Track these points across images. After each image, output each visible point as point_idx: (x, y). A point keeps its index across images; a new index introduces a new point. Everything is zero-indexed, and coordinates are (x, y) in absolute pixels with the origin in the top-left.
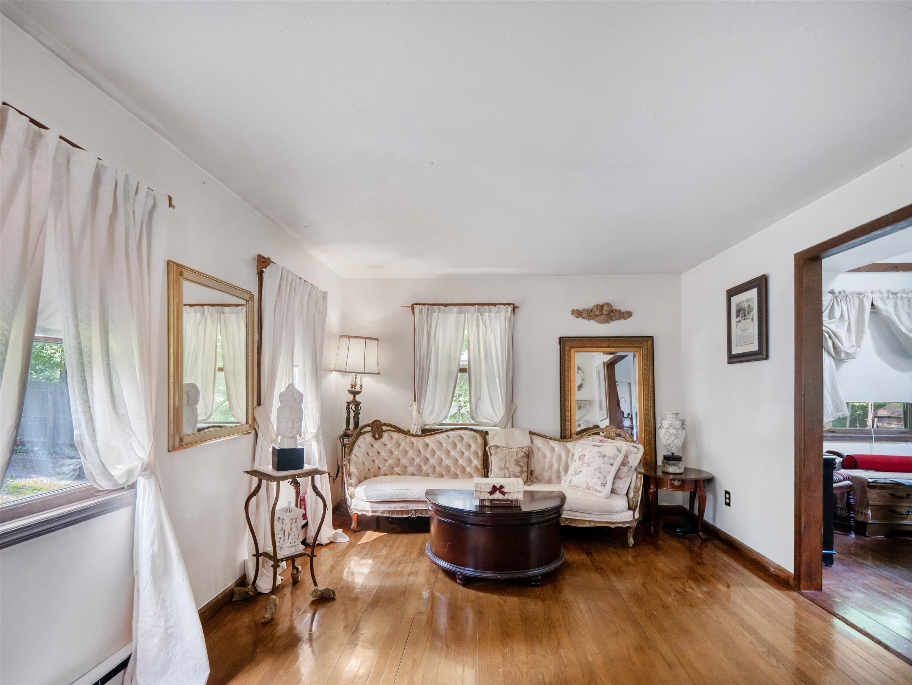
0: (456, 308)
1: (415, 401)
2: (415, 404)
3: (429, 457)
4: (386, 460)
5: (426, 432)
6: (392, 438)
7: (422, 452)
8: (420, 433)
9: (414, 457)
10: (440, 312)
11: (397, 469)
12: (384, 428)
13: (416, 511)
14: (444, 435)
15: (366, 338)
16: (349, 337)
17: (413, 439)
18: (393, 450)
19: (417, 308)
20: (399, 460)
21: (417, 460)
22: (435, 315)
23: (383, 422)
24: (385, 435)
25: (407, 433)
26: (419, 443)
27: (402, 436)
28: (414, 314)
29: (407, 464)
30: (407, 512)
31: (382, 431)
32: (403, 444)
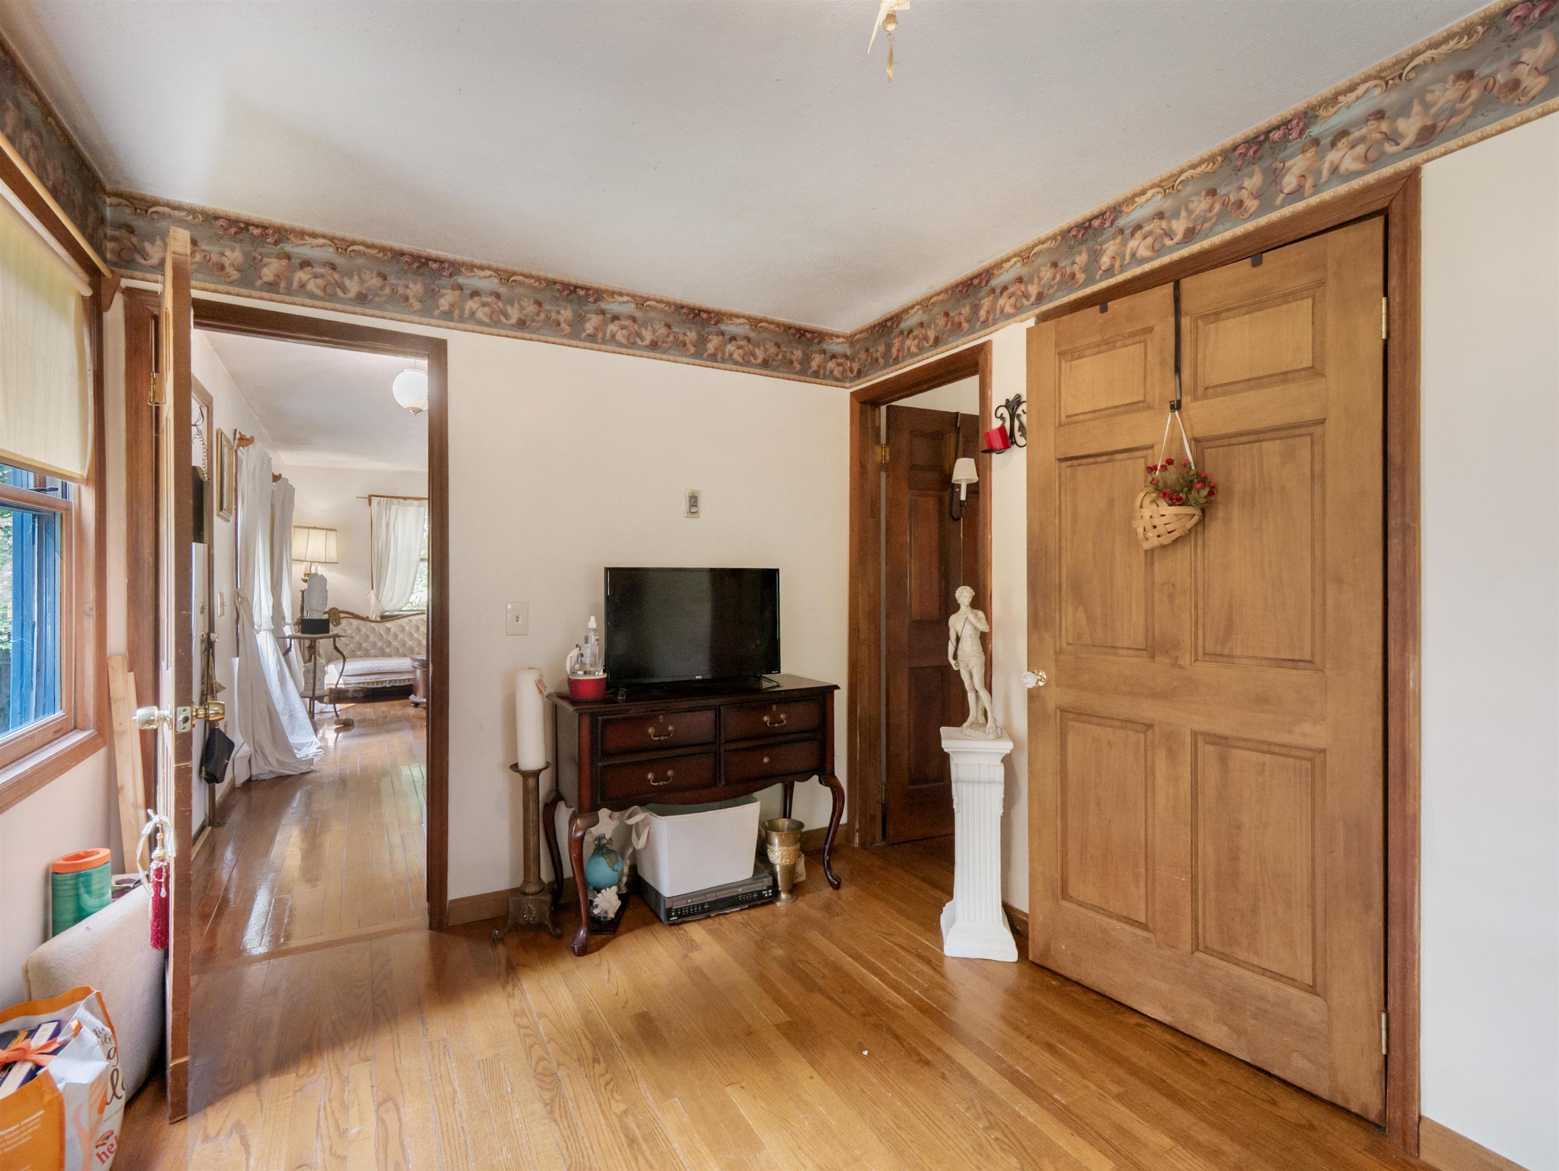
0: (416, 502)
1: (372, 588)
2: (372, 594)
3: (391, 640)
4: (347, 645)
5: (384, 618)
6: (351, 624)
7: (385, 636)
8: (379, 619)
9: (376, 641)
10: (399, 504)
11: (359, 653)
12: (342, 615)
13: (390, 681)
14: (406, 620)
15: (327, 529)
16: (309, 528)
17: (373, 624)
18: (354, 635)
19: (375, 500)
20: (360, 644)
21: (380, 644)
22: (394, 507)
23: (340, 609)
24: (344, 622)
25: (366, 619)
26: (380, 628)
27: (362, 622)
28: (370, 505)
29: (369, 648)
30: (382, 682)
31: (340, 618)
32: (364, 630)
